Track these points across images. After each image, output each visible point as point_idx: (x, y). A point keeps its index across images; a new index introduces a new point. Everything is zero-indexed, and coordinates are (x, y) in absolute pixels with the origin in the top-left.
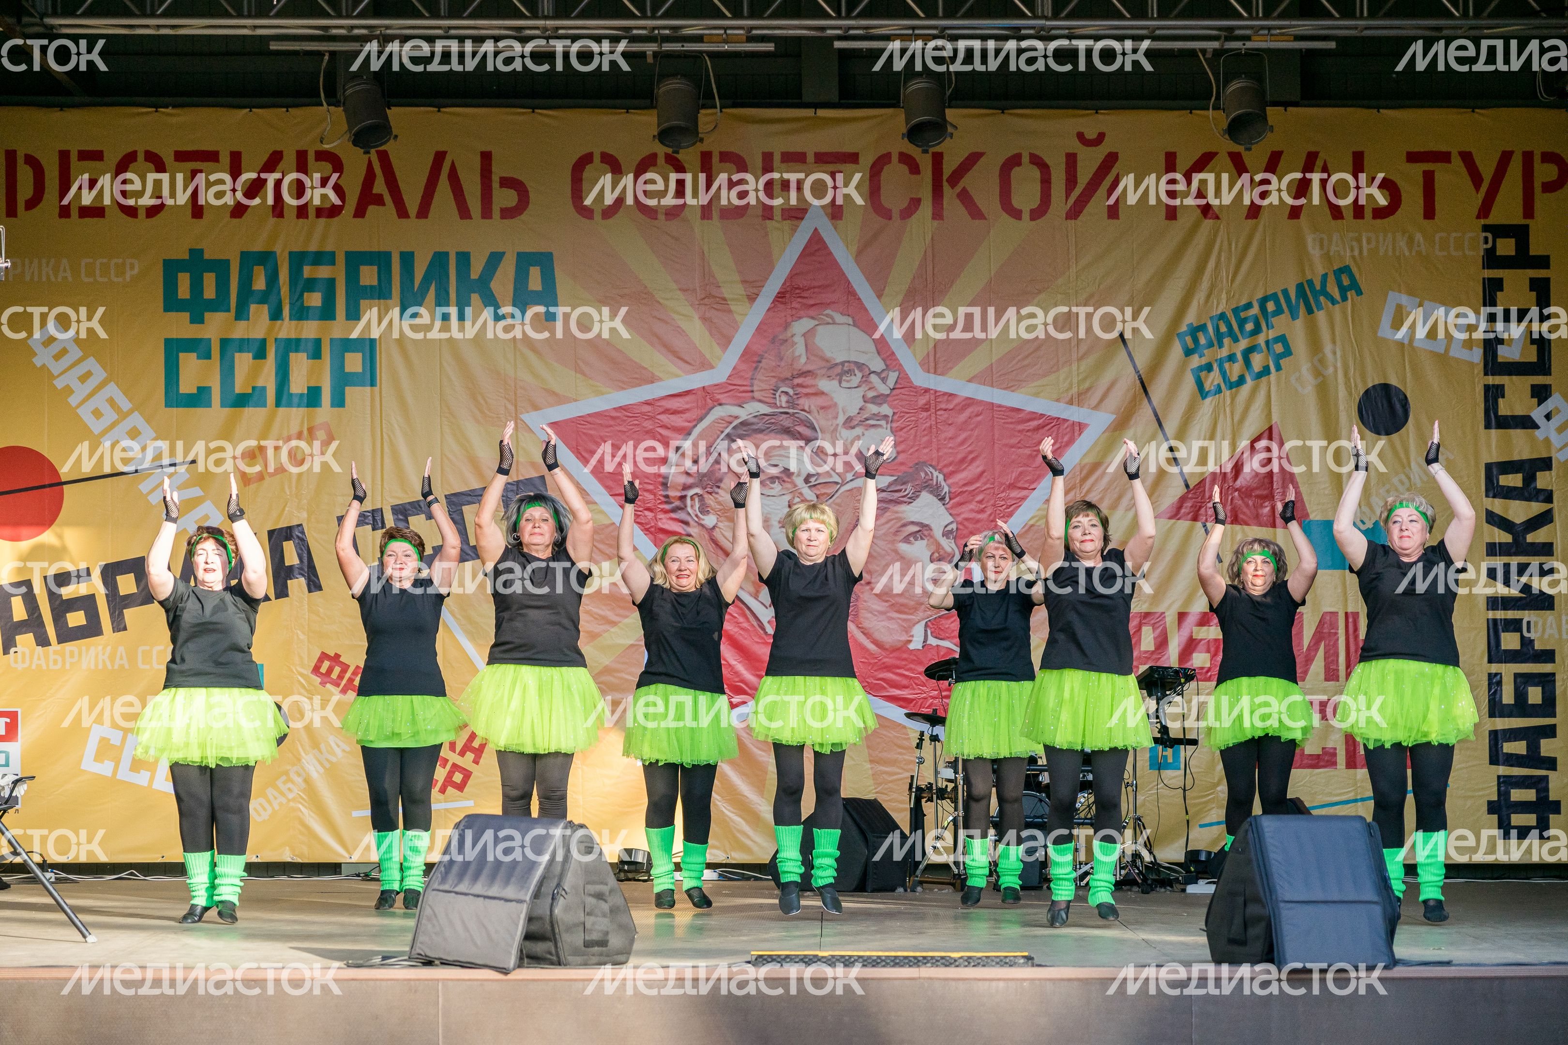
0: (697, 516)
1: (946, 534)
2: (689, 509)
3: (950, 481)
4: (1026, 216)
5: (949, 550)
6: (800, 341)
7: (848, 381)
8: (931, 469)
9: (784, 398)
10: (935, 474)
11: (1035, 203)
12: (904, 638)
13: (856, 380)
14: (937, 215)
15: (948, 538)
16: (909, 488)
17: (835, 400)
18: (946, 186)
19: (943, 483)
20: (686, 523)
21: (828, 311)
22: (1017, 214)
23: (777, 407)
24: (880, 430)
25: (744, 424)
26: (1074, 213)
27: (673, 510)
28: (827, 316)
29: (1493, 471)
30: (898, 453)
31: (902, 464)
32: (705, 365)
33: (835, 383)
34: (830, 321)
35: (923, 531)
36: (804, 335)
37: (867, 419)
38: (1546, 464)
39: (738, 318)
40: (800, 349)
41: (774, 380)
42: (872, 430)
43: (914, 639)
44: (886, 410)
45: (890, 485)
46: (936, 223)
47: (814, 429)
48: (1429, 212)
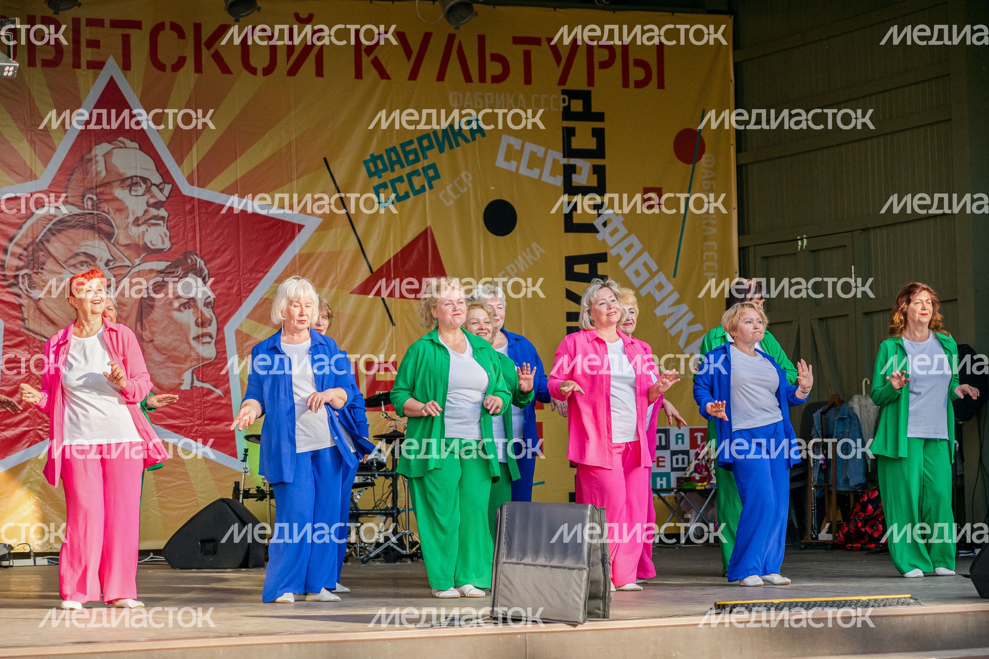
0: (26, 290)
1: (206, 305)
2: (21, 285)
3: (209, 266)
4: (260, 72)
5: (208, 316)
6: (101, 159)
7: (135, 191)
8: (196, 257)
9: (90, 203)
10: (199, 260)
11: (266, 63)
12: (177, 381)
13: (141, 189)
14: (198, 69)
15: (208, 307)
16: (180, 271)
17: (127, 204)
18: (204, 49)
19: (204, 267)
20: (19, 296)
21: (121, 139)
22: (253, 71)
23: (85, 209)
24: (159, 227)
25: (61, 221)
26: (293, 72)
27: (9, 286)
28: (120, 142)
29: (571, 261)
30: (172, 244)
31: (175, 252)
32: (32, 177)
33: (127, 191)
34: (122, 145)
35: (190, 303)
36: (105, 156)
37: (150, 219)
38: (603, 257)
39: (56, 142)
40: (101, 166)
41: (83, 189)
42: (153, 228)
43: (185, 382)
44: (163, 212)
45: (167, 267)
46: (197, 75)
47: (111, 226)
48: (528, 80)
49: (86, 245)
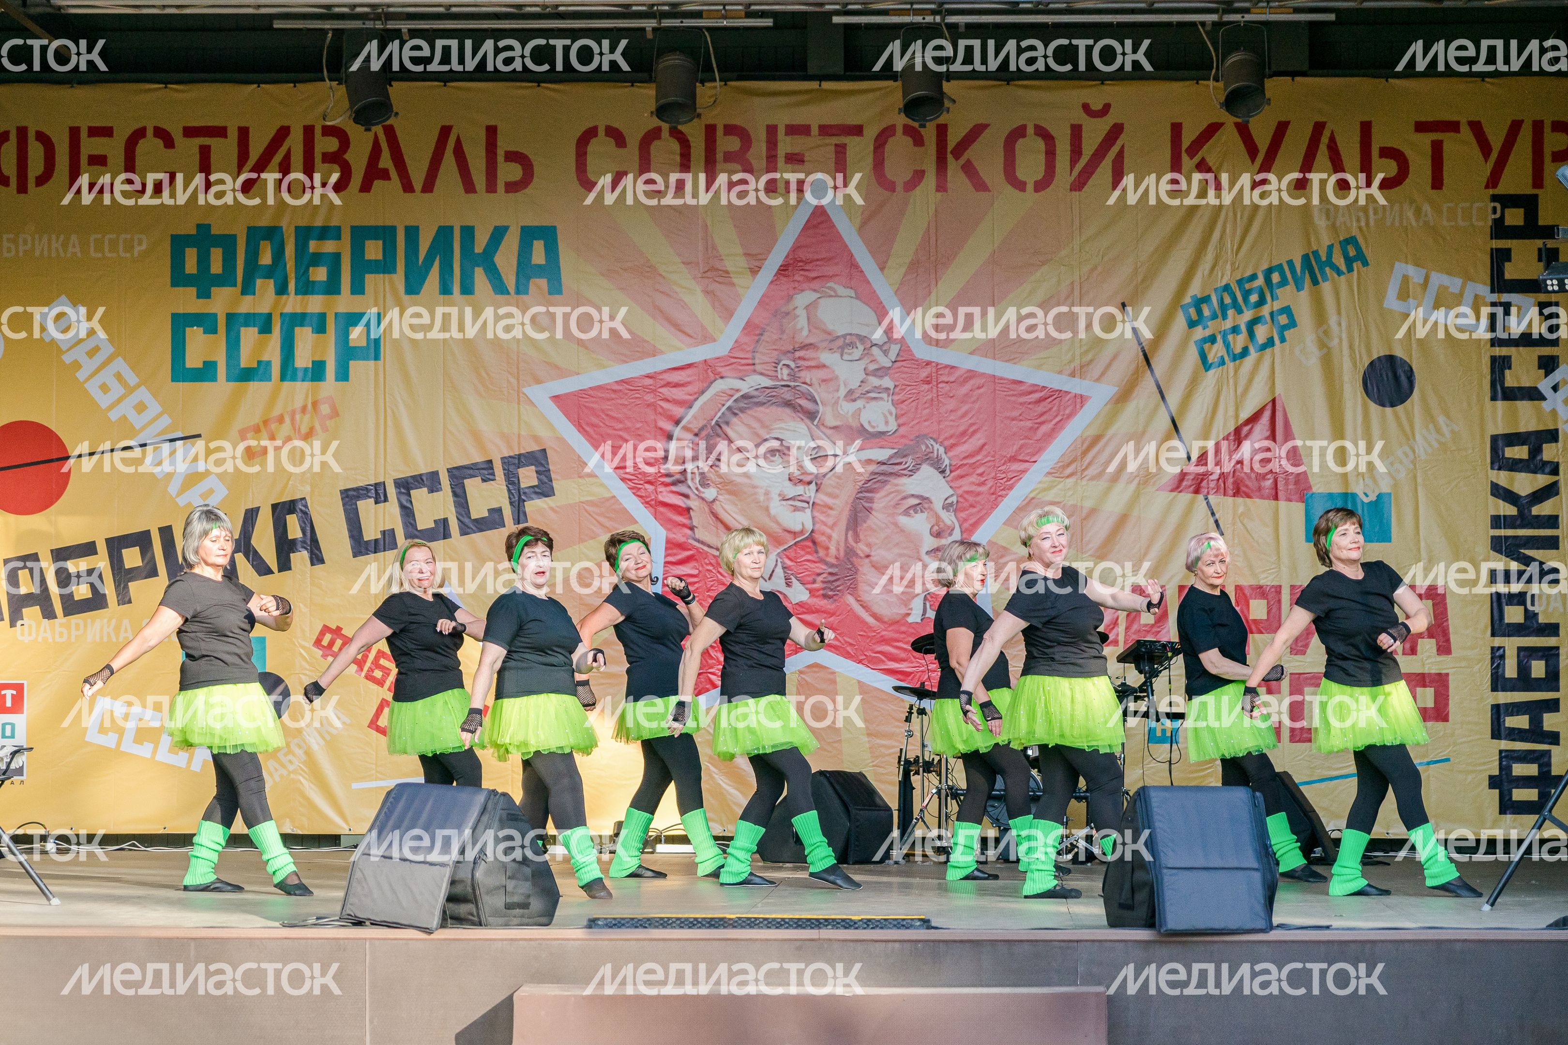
0: (697, 489)
4: (1030, 187)
6: (802, 313)
11: (1040, 176)
13: (857, 353)
14: (941, 187)
18: (950, 157)
20: (687, 496)
21: (830, 284)
22: (1021, 186)
26: (1079, 185)
27: (674, 484)
28: (830, 288)
29: (1499, 443)
32: (707, 338)
34: (832, 293)
36: (807, 308)
38: (1552, 436)
39: (740, 291)
40: (802, 322)
41: (776, 353)
46: (939, 194)
48: (1437, 183)
49: (781, 428)
